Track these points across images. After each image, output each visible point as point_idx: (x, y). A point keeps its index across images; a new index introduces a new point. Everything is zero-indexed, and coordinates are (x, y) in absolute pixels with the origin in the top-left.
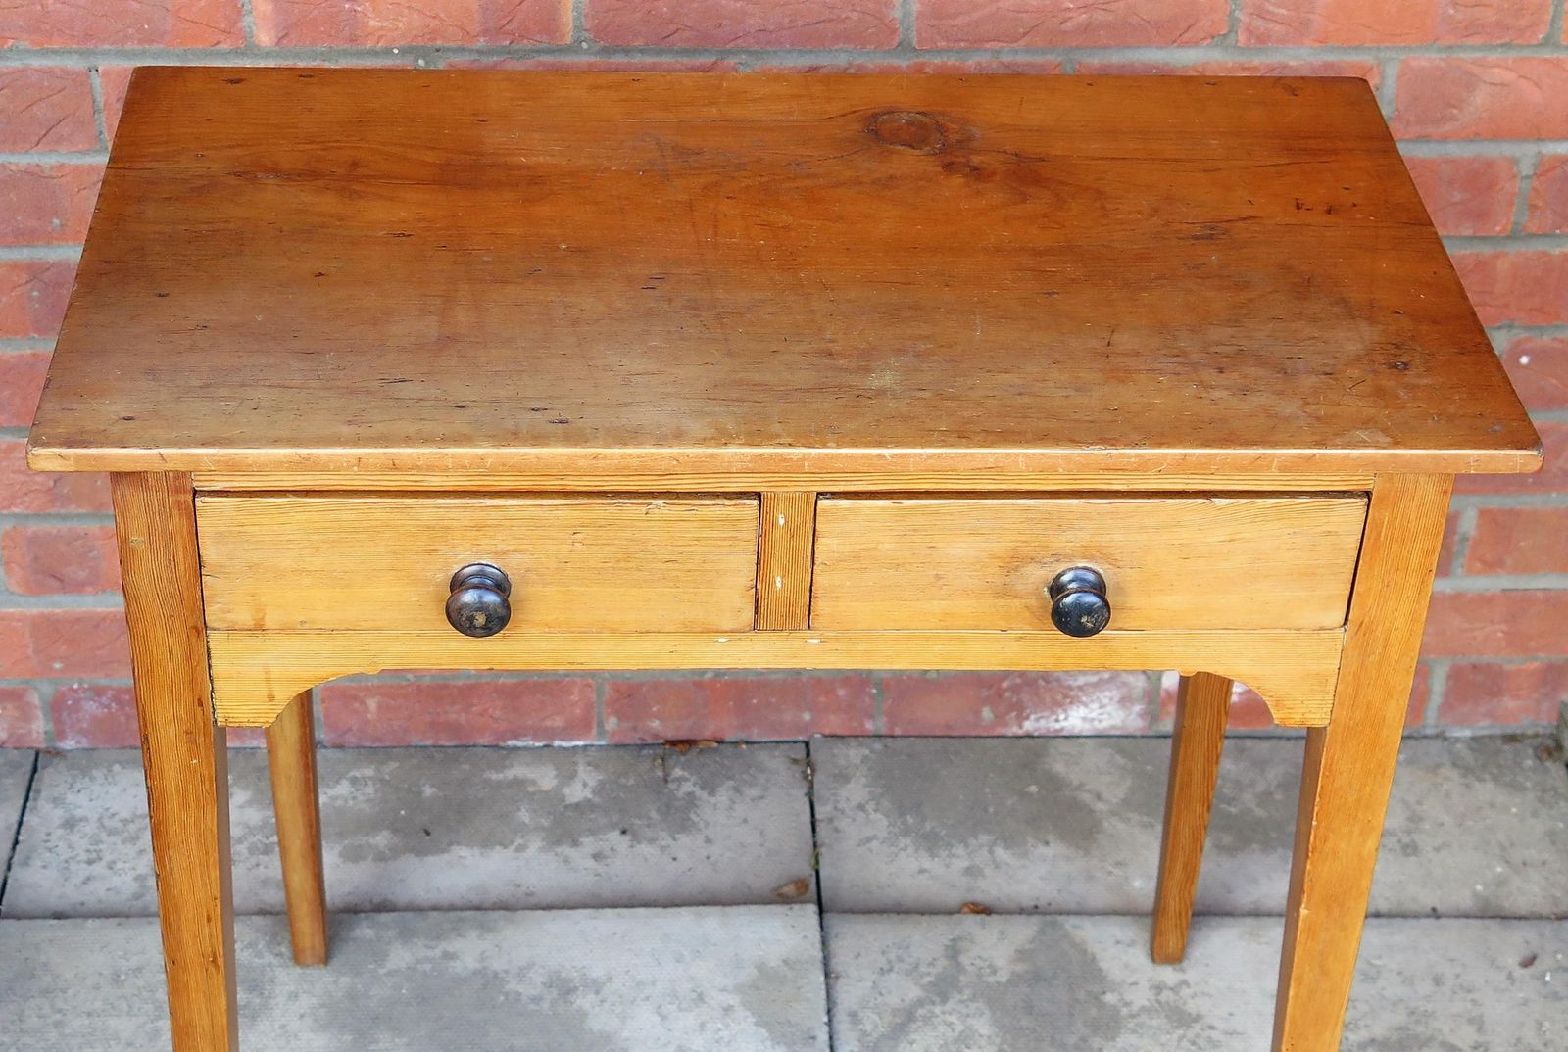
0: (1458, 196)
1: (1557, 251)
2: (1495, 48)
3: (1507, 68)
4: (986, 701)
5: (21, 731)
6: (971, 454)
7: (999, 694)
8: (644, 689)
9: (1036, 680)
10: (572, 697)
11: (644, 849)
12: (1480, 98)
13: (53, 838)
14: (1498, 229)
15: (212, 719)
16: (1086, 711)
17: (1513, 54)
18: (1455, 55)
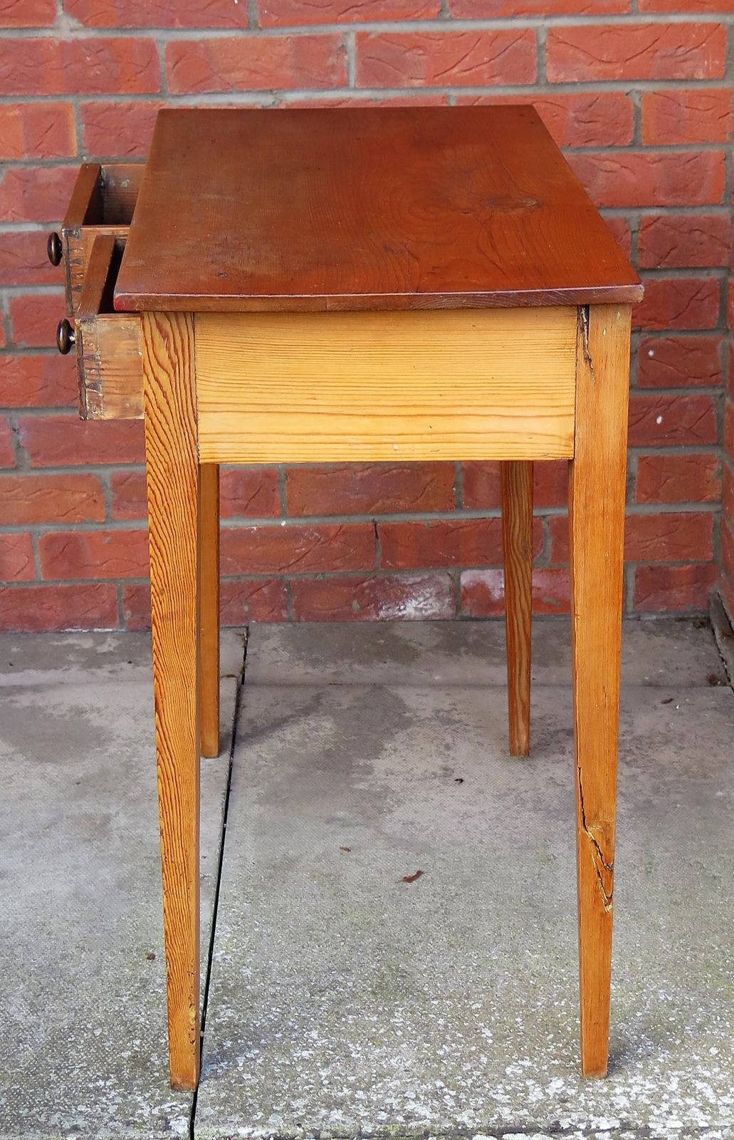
1: (660, 280)
2: (605, 148)
3: (613, 161)
4: (355, 597)
7: (362, 591)
9: (383, 581)
10: (103, 596)
12: (600, 180)
16: (417, 603)
17: (615, 152)
18: (583, 154)
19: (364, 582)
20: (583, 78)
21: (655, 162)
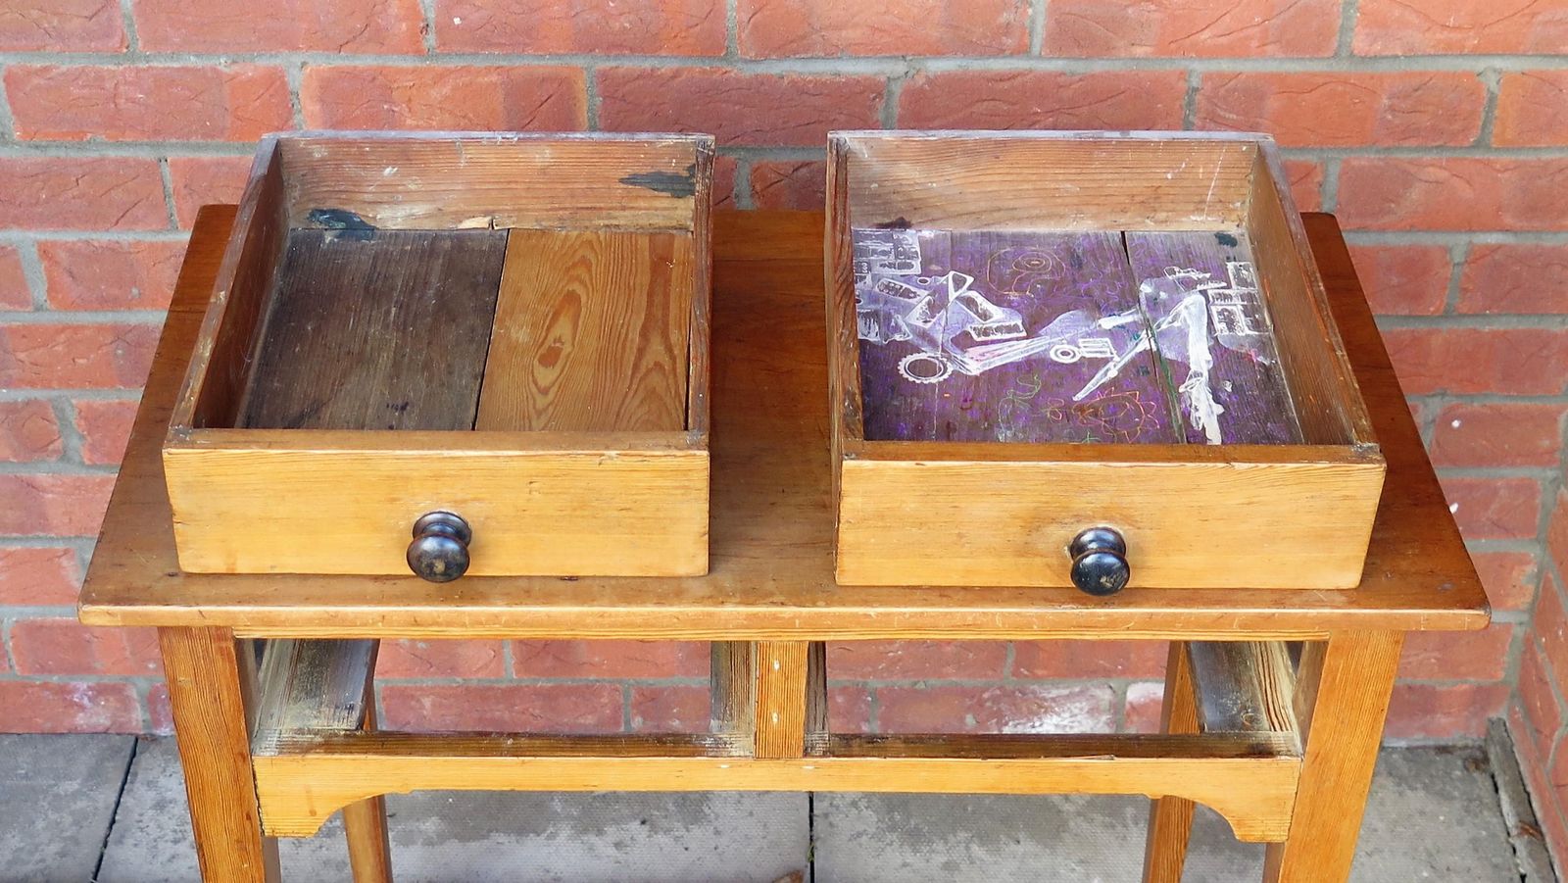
0: (1395, 280)
1: (1487, 329)
2: (1431, 149)
3: (1441, 167)
4: (969, 709)
5: (122, 719)
6: (951, 613)
7: (981, 703)
8: (666, 694)
9: (1014, 692)
10: (602, 700)
11: (661, 839)
12: (1416, 194)
13: (145, 818)
14: (1432, 309)
15: (260, 830)
16: (1060, 719)
17: (1446, 155)
18: (1394, 156)
19: (984, 692)
20: (1411, 50)
21: (1507, 170)
